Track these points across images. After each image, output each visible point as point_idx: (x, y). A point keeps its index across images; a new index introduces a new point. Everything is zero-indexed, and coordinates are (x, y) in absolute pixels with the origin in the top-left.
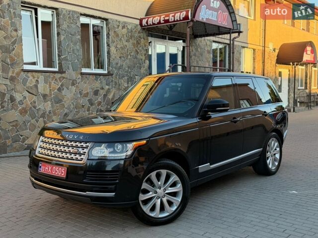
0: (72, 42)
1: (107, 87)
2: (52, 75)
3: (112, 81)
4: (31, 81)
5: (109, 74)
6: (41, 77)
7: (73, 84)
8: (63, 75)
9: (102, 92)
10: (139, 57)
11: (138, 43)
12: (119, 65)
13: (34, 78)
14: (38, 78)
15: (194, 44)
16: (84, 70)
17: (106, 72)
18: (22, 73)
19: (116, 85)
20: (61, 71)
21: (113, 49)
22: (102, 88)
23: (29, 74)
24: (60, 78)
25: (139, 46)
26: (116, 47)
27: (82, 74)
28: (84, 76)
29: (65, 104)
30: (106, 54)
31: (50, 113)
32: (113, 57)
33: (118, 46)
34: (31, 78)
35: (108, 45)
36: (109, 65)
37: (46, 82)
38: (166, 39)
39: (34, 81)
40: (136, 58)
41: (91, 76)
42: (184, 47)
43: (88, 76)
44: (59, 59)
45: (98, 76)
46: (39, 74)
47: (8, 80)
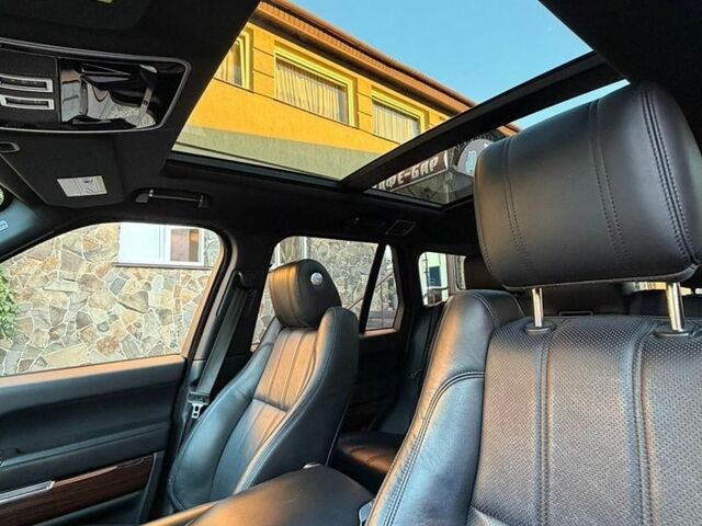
2: (183, 274)
4: (133, 284)
6: (158, 278)
8: (209, 273)
13: (140, 278)
14: (150, 279)
18: (112, 270)
23: (130, 272)
34: (133, 279)
39: (140, 284)
46: (155, 271)
47: (76, 283)
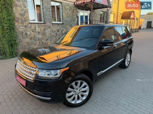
0: (48, 11)
1: (62, 29)
2: (41, 25)
3: (64, 26)
4: (33, 27)
5: (63, 24)
6: (37, 25)
7: (49, 28)
8: (45, 24)
9: (60, 31)
10: (74, 17)
11: (73, 11)
12: (66, 20)
13: (34, 26)
14: (36, 26)
15: (94, 12)
16: (53, 22)
17: (62, 23)
18: (29, 24)
19: (65, 28)
20: (44, 23)
21: (64, 14)
22: (60, 29)
23: (32, 24)
24: (44, 26)
25: (74, 13)
26: (65, 13)
27: (52, 24)
28: (53, 24)
29: (47, 35)
30: (62, 16)
31: (41, 39)
32: (64, 17)
33: (66, 13)
34: (33, 26)
35: (62, 13)
36: (63, 20)
37: (39, 27)
38: (84, 10)
39: (34, 27)
40: (73, 17)
41: (56, 25)
42: (90, 13)
43: (55, 25)
44: (44, 18)
45: (59, 25)
46: (36, 24)
47: (24, 27)
